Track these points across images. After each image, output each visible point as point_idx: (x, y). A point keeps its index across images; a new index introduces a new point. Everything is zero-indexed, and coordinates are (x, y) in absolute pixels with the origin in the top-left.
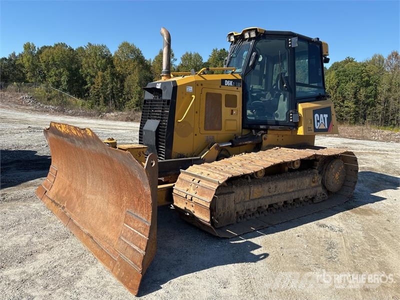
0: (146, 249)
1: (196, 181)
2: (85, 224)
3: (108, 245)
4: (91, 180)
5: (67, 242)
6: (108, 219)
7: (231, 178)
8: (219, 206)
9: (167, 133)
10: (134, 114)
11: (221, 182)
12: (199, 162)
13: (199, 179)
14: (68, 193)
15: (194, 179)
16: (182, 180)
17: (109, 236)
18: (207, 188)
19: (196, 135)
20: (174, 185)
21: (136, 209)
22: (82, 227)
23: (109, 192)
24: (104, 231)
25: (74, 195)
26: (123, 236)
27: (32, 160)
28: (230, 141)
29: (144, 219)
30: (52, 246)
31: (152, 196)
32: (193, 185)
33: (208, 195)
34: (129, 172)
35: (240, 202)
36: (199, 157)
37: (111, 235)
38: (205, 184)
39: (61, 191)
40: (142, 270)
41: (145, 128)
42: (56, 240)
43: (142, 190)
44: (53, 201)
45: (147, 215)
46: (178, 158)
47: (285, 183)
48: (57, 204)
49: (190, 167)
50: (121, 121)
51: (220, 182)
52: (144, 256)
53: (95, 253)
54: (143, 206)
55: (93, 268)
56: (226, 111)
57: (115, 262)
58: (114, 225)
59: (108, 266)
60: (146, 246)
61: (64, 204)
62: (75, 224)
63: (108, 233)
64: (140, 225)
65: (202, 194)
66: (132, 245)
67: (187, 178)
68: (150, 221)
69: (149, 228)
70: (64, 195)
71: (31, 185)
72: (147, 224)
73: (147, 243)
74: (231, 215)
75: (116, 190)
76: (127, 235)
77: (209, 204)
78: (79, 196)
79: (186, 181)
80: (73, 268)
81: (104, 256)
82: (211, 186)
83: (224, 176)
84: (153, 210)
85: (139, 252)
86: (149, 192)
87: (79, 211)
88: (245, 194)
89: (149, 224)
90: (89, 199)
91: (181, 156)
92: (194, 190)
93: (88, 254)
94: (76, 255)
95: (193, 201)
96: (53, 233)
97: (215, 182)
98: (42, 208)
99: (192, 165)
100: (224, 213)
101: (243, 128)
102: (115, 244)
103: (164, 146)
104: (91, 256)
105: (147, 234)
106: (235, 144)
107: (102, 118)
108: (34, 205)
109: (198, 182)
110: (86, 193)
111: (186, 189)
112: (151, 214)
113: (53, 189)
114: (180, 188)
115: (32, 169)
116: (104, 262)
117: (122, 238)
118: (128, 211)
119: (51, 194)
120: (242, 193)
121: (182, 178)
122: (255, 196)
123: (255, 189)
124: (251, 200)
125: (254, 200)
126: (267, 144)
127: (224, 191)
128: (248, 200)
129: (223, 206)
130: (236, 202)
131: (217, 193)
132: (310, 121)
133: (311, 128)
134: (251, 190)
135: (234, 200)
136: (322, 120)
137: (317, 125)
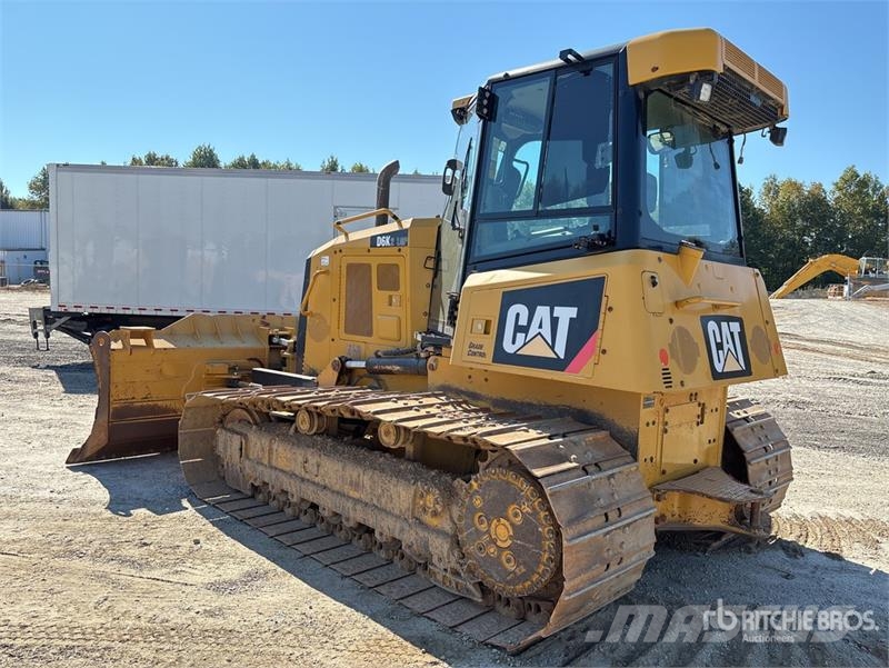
19: (333, 340)
47: (339, 466)
56: (379, 297)
122: (281, 464)
123: (280, 449)
124: (272, 467)
125: (276, 469)
126: (440, 382)
127: (237, 428)
128: (266, 462)
129: (225, 449)
130: (247, 457)
131: (229, 426)
132: (480, 327)
133: (481, 347)
134: (275, 447)
135: (241, 449)
136: (540, 327)
137: (514, 343)
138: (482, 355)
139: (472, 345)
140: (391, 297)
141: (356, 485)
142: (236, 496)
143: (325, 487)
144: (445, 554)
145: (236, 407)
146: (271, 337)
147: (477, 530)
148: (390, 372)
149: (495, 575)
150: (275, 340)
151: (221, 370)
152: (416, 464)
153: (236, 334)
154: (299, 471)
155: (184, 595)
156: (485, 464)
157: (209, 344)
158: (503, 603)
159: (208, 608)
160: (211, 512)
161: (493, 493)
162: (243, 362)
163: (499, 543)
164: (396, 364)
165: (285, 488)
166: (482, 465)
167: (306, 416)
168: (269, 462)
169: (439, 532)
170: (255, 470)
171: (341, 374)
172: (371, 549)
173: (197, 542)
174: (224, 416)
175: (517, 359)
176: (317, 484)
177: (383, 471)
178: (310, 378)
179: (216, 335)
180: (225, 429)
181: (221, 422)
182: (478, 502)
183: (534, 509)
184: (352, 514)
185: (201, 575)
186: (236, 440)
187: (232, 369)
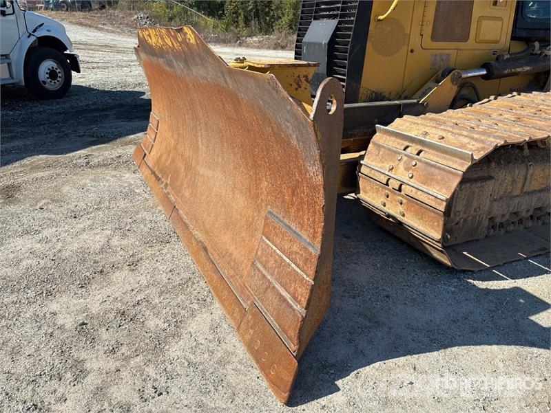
0: (308, 304)
1: (413, 150)
2: (196, 221)
3: (232, 273)
4: (204, 141)
5: (165, 251)
6: (233, 219)
7: (502, 147)
8: (459, 207)
9: (353, 47)
10: (286, 37)
11: (477, 157)
12: (417, 110)
13: (419, 147)
14: (173, 161)
15: (407, 147)
16: (379, 147)
17: (235, 253)
18: (439, 168)
19: (412, 51)
20: (362, 157)
21: (287, 212)
22: (191, 226)
23: (235, 168)
24: (226, 240)
25: (181, 165)
26: (261, 262)
27: (139, 105)
28: (484, 66)
29: (305, 237)
30: (140, 256)
31: (324, 189)
32: (405, 158)
33: (442, 183)
34: (272, 128)
35: (501, 198)
36: (415, 101)
37: (237, 253)
38: (435, 159)
39: (164, 157)
40: (299, 349)
41: (306, 39)
42: (148, 243)
43: (300, 173)
44: (153, 173)
45: (312, 231)
46: (371, 101)
48: (158, 179)
49: (397, 120)
50: (267, 49)
51: (475, 157)
52: (304, 320)
53: (210, 282)
54: (302, 207)
55: (205, 315)
57: (243, 312)
58: (244, 234)
59: (231, 314)
60: (307, 297)
61: (167, 179)
62: (181, 219)
63: (233, 248)
64: (295, 248)
65: (428, 180)
66: (278, 286)
67: (390, 143)
68: (318, 246)
69: (315, 261)
70: (167, 164)
71: (130, 142)
72: (311, 249)
73: (312, 291)
74: (480, 223)
75: (247, 164)
76: (267, 262)
77: (445, 204)
78: (189, 168)
79: (389, 150)
80: (168, 309)
81: (224, 291)
82: (450, 164)
83: (482, 142)
84: (326, 220)
85: (291, 307)
86: (319, 179)
87: (187, 195)
88: (514, 181)
89: (315, 250)
90: (202, 175)
91: (378, 97)
92: (407, 169)
93: (198, 282)
94: (177, 281)
95: (403, 193)
96: (146, 229)
97: (461, 156)
98: (139, 181)
99: (401, 116)
100: (465, 220)
101: (513, 38)
102: (245, 273)
103: (344, 75)
104: (201, 287)
105: (312, 272)
106: (496, 72)
107: (240, 45)
108: (127, 175)
109: (418, 154)
110: (198, 164)
111: (388, 166)
112: (320, 230)
113: (154, 152)
114: (374, 163)
115: (138, 117)
116: (223, 305)
117: (259, 266)
118: (270, 212)
119: (150, 160)
120: (509, 178)
121: (381, 142)
122: (535, 185)
123: (537, 172)
124: (526, 194)
125: (531, 193)
128: (517, 193)
130: (494, 198)
134: (529, 172)
135: (491, 194)
168: (521, 191)
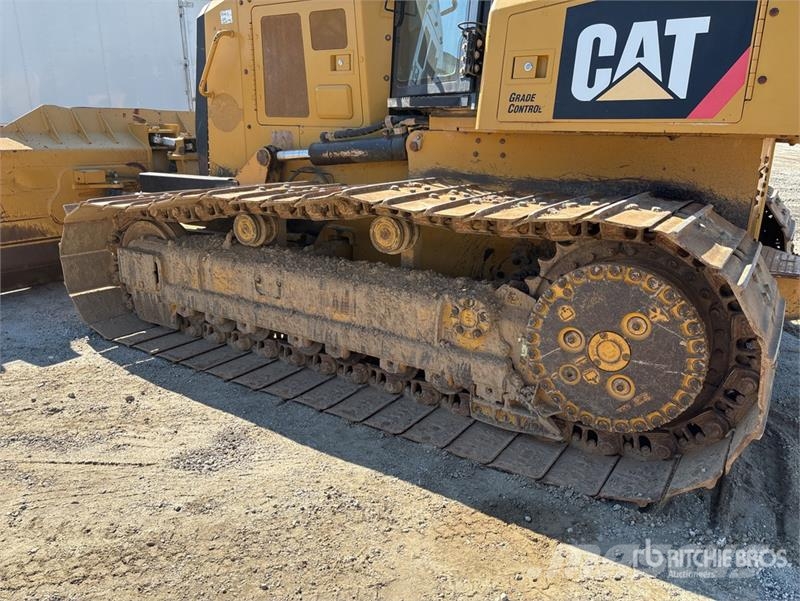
8: (125, 272)
19: (249, 127)
56: (315, 61)
74: (155, 303)
88: (187, 270)
100: (138, 292)
120: (181, 264)
122: (219, 286)
123: (216, 268)
124: (207, 292)
125: (213, 293)
126: (429, 166)
127: (145, 246)
128: (196, 286)
129: (132, 273)
130: (167, 282)
131: (131, 244)
132: (529, 68)
133: (532, 97)
134: (207, 266)
135: (156, 272)
136: (640, 54)
137: (591, 83)
138: (537, 109)
139: (514, 97)
140: (334, 59)
141: (344, 306)
142: (156, 332)
143: (294, 312)
144: (500, 385)
145: (136, 220)
146: (151, 135)
147: (563, 351)
148: (348, 161)
149: (595, 408)
150: (157, 140)
151: (97, 177)
152: (427, 272)
153: (106, 133)
154: (249, 293)
155: (143, 483)
156: (550, 262)
157: (74, 145)
158: (585, 436)
159: (191, 500)
160: (131, 356)
161: (597, 299)
162: (122, 168)
163: (603, 366)
164: (357, 148)
165: (231, 316)
166: (544, 265)
167: (249, 222)
168: (201, 286)
169: (488, 357)
170: (181, 297)
171: (270, 169)
172: (367, 382)
173: (130, 399)
174: (120, 232)
175: (598, 109)
176: (281, 309)
177: (382, 284)
178: (226, 179)
179: (79, 132)
180: (126, 248)
181: (117, 240)
182: (567, 314)
183: (672, 316)
184: (342, 342)
185: (156, 447)
186: (147, 263)
187: (110, 177)
